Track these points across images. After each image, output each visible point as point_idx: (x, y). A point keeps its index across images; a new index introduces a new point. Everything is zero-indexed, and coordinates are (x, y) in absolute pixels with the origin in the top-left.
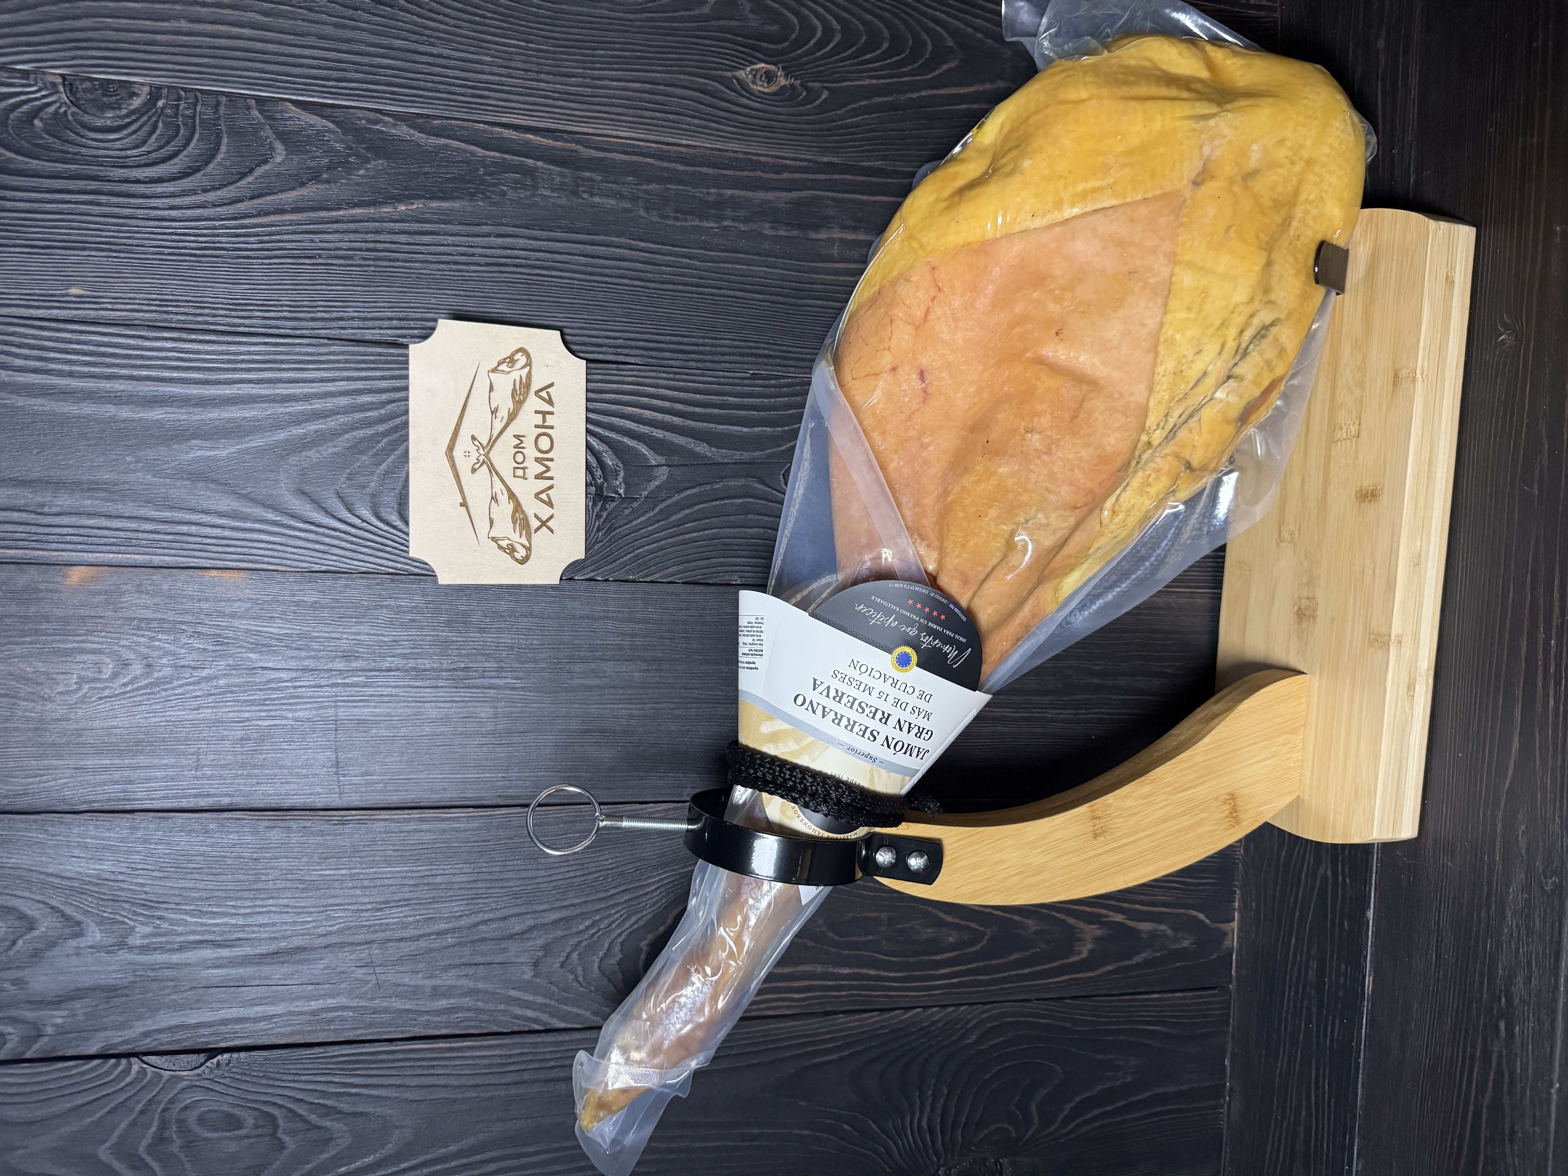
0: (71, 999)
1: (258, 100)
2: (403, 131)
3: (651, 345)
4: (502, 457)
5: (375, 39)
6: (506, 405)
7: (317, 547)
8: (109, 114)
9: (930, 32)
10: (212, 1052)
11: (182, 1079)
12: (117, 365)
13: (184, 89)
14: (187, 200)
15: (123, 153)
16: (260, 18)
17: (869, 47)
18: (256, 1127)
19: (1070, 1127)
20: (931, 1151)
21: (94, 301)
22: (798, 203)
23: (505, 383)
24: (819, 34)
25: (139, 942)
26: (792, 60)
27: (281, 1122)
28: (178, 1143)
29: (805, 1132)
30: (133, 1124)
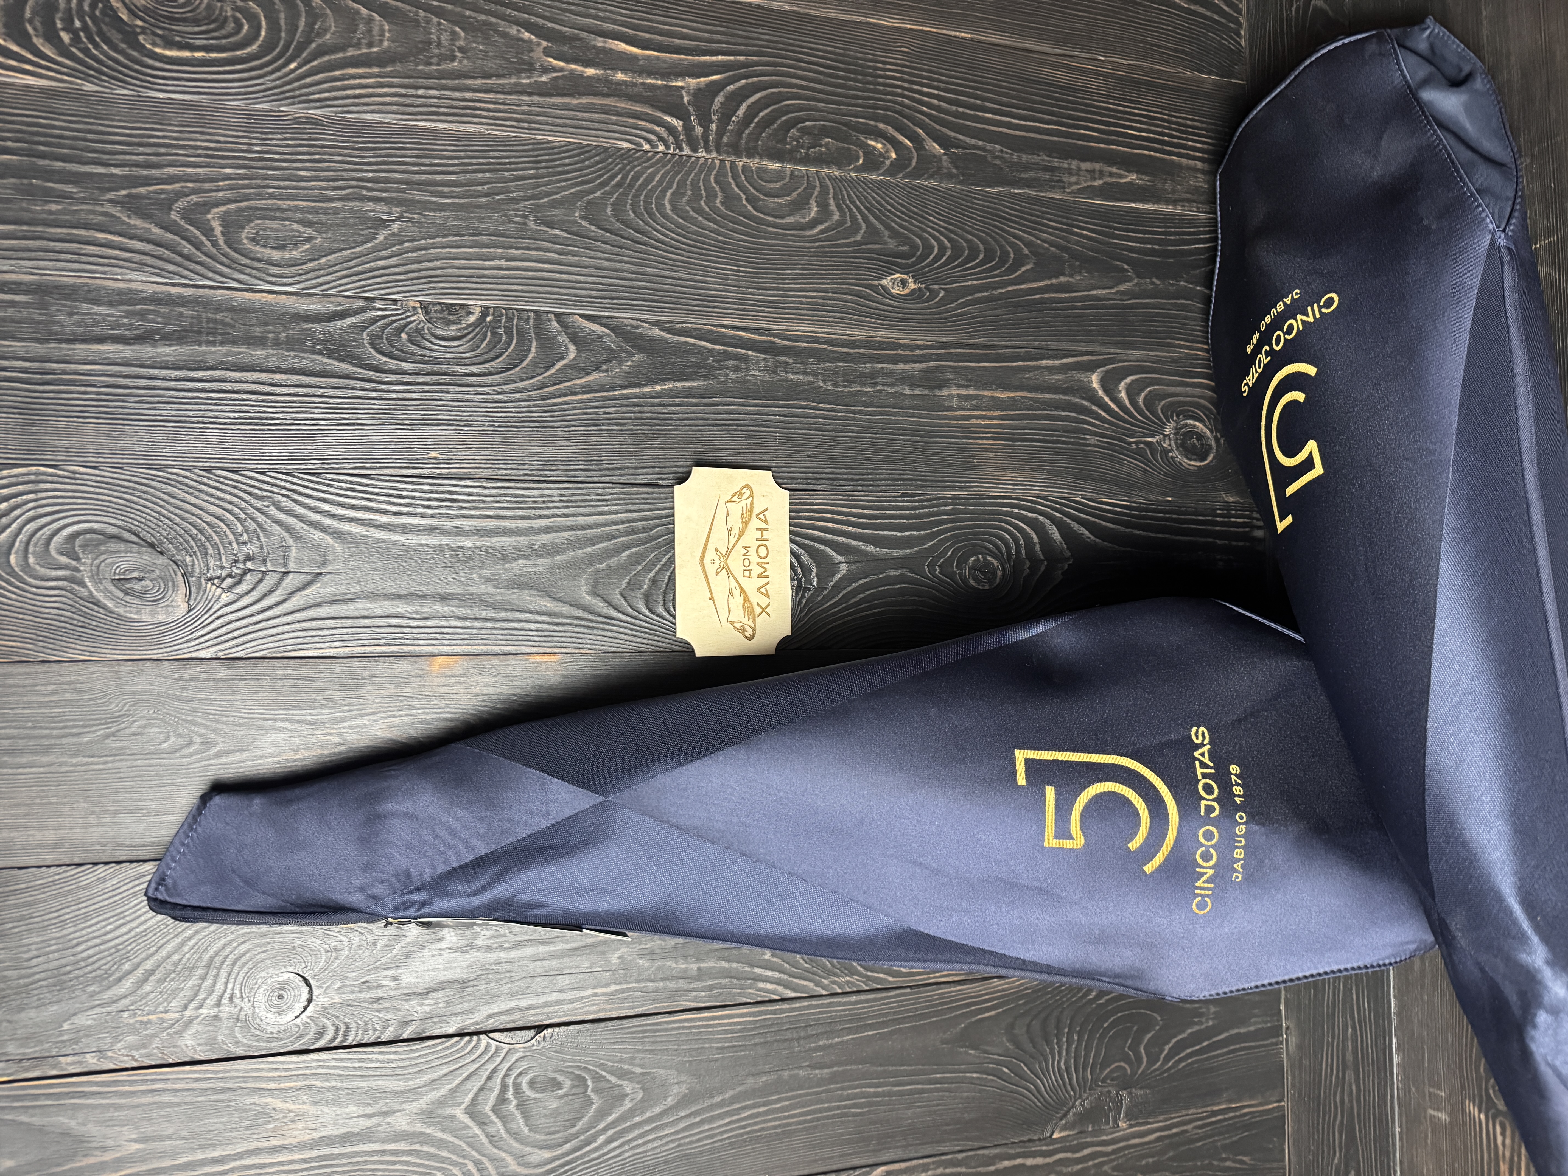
0: (436, 990)
1: (556, 314)
2: (656, 332)
3: (831, 476)
4: (735, 563)
5: (633, 268)
6: (737, 525)
7: (609, 634)
8: (454, 327)
9: (1012, 245)
10: (540, 1028)
11: (517, 1050)
12: (466, 508)
13: (505, 309)
14: (509, 387)
15: (463, 355)
16: (556, 256)
17: (972, 257)
18: (573, 1087)
19: (1170, 1064)
20: (1069, 1087)
21: (447, 462)
22: (927, 371)
23: (736, 510)
24: (936, 250)
25: (485, 943)
26: (919, 269)
27: (589, 1083)
28: (514, 1102)
29: (975, 1075)
30: (482, 1089)
